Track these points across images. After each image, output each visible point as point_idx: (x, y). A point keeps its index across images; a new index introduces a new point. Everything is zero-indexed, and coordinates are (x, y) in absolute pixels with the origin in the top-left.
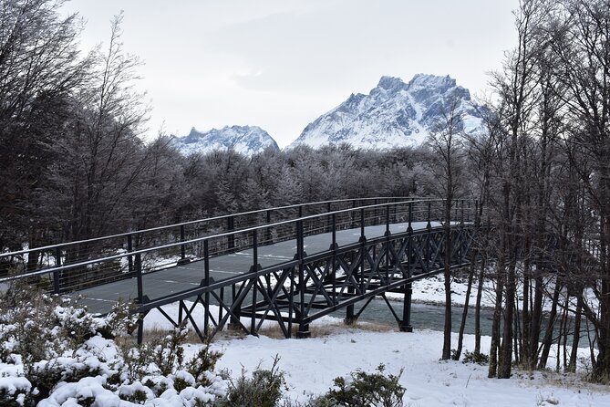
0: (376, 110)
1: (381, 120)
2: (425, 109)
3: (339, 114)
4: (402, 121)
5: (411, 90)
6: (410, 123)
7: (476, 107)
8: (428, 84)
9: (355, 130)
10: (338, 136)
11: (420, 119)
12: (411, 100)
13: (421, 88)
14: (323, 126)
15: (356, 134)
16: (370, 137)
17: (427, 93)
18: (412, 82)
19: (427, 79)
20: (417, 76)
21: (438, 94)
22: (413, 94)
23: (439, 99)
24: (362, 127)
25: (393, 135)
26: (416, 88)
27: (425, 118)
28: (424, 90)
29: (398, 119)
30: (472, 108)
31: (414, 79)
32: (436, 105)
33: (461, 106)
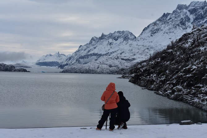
0: (172, 19)
1: (173, 23)
2: (194, 17)
3: (158, 22)
4: (183, 23)
5: (188, 9)
6: (186, 24)
8: (196, 6)
9: (162, 29)
10: (154, 32)
11: (192, 22)
12: (188, 13)
13: (193, 8)
14: (151, 28)
15: (162, 30)
16: (168, 31)
17: (196, 10)
18: (189, 6)
19: (196, 4)
20: (192, 3)
21: (201, 10)
22: (189, 11)
23: (201, 12)
24: (165, 27)
25: (177, 30)
26: (190, 8)
27: (194, 21)
28: (194, 9)
29: (181, 22)
31: (190, 4)
32: (199, 15)
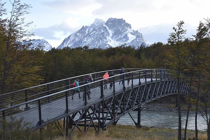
0: (93, 33)
1: (95, 36)
2: (113, 32)
3: (78, 34)
4: (104, 37)
5: (107, 25)
6: (107, 38)
7: (134, 31)
8: (114, 22)
11: (111, 36)
12: (108, 28)
17: (114, 25)
18: (108, 21)
20: (110, 19)
21: (118, 26)
27: (113, 36)
30: (132, 32)
32: (118, 30)
33: (128, 31)
